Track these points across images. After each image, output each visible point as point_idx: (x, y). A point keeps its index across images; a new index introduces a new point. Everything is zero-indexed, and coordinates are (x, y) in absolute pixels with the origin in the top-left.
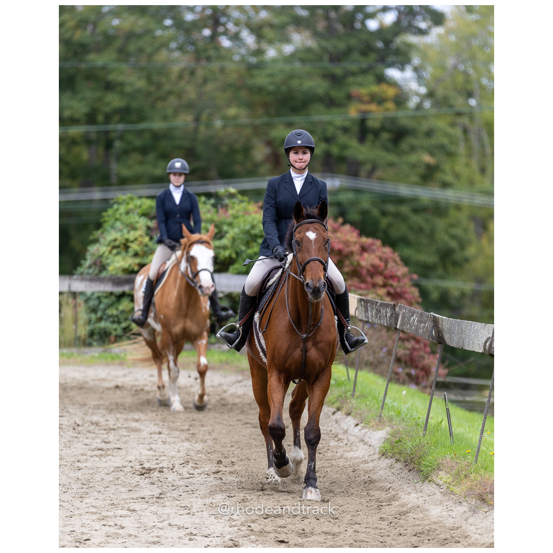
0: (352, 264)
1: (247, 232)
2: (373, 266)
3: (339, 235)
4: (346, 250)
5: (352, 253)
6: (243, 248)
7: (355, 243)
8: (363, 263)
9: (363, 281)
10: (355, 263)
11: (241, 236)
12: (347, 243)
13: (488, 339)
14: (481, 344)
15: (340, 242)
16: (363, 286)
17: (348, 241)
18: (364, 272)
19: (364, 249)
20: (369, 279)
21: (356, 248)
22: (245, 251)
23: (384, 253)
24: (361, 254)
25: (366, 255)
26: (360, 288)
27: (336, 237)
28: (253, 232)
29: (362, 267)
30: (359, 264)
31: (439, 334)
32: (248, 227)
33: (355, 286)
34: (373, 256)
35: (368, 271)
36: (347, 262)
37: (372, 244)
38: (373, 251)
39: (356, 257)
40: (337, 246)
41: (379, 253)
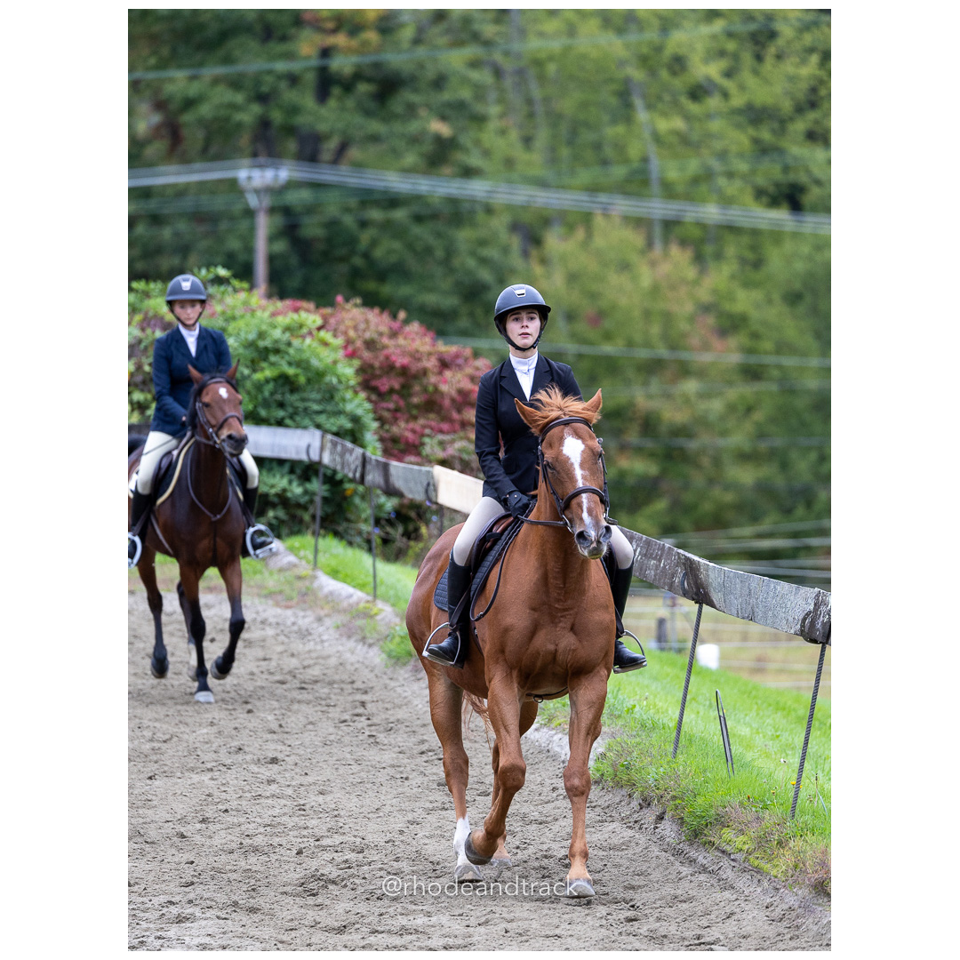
0: (425, 390)
1: (251, 345)
2: (460, 392)
3: (401, 341)
4: (415, 367)
5: (425, 372)
6: (246, 372)
7: (430, 354)
8: (444, 388)
9: (446, 418)
10: (431, 389)
11: (241, 351)
12: (416, 356)
13: (807, 614)
14: (791, 619)
15: (404, 353)
16: (445, 426)
17: (417, 351)
18: (447, 402)
19: (444, 364)
20: (455, 415)
21: (431, 363)
22: (249, 376)
23: (477, 369)
24: (440, 373)
25: (448, 374)
26: (441, 431)
27: (398, 346)
28: (261, 344)
29: (442, 394)
30: (436, 390)
31: (698, 589)
32: (251, 336)
33: (432, 429)
34: (459, 376)
35: (453, 400)
36: (417, 388)
37: (457, 356)
38: (460, 367)
39: (433, 379)
40: (400, 361)
41: (469, 370)
